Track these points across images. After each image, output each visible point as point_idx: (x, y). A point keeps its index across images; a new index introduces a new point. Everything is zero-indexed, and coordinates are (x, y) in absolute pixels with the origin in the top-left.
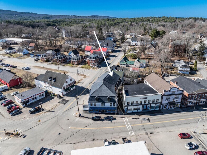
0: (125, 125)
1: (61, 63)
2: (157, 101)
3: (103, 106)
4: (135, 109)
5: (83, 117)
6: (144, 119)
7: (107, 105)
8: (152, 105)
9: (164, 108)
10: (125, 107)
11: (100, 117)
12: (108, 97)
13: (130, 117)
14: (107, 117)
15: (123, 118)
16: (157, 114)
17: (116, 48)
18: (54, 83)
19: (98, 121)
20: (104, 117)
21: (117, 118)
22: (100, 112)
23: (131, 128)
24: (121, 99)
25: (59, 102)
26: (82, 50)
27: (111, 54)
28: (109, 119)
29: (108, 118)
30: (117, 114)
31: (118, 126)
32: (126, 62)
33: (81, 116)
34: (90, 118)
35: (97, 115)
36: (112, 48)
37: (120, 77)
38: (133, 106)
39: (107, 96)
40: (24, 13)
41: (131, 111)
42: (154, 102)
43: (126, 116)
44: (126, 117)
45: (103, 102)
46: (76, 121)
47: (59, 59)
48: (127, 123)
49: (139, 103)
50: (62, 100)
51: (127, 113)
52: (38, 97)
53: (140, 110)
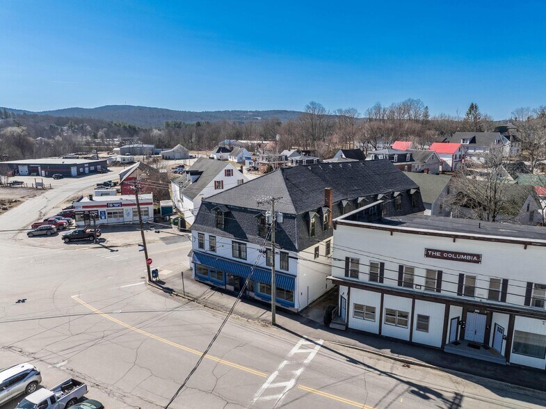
0: (269, 371)
3: (240, 257)
6: (423, 392)
13: (343, 350)
15: (302, 340)
22: (232, 288)
23: (280, 396)
33: (156, 280)
38: (382, 292)
42: (539, 303)
43: (327, 338)
44: (321, 342)
45: (240, 235)
48: (296, 365)
51: (343, 328)
52: (128, 214)
53: (433, 338)
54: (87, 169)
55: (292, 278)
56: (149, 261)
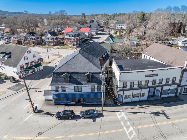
0: (122, 128)
1: (34, 45)
2: (173, 81)
3: (78, 91)
4: (135, 96)
5: (41, 112)
6: (157, 114)
7: (86, 88)
8: (165, 88)
9: (182, 93)
10: (119, 93)
11: (72, 112)
12: (88, 73)
13: (129, 111)
14: (86, 111)
15: (116, 112)
16: (173, 103)
17: (100, 32)
18: (7, 60)
19: (68, 119)
20: (81, 112)
21: (104, 113)
22: (74, 103)
23: (134, 134)
24: (109, 81)
25: (9, 89)
26: (62, 34)
27: (94, 36)
28: (91, 116)
29: (87, 114)
30: (105, 105)
31: (107, 131)
32: (113, 40)
33: (37, 111)
34: (54, 115)
35: (67, 108)
36: (96, 30)
37: (107, 51)
38: (133, 90)
39: (86, 73)
40: (15, 12)
41: (129, 100)
42: (168, 82)
43: (121, 109)
44: (121, 111)
45: (78, 83)
46: (25, 120)
47: (32, 40)
48: (125, 122)
49: (143, 83)
50: (16, 85)
51: (122, 103)
56: (33, 105)
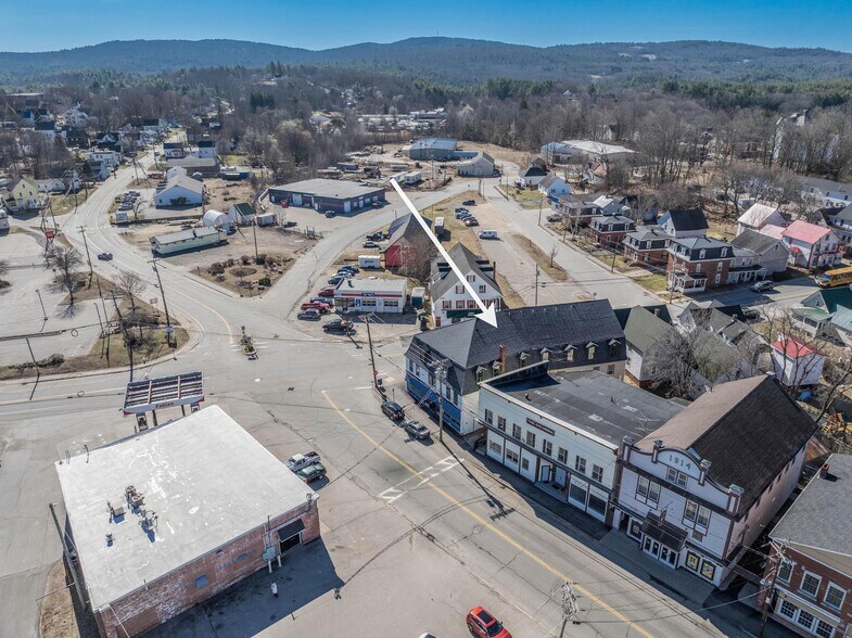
2: (594, 476)
4: (510, 455)
5: (382, 390)
6: (494, 502)
9: (628, 533)
13: (471, 468)
15: (451, 456)
33: (380, 387)
38: (505, 437)
42: (583, 470)
44: (461, 459)
48: (436, 471)
49: (524, 436)
51: (483, 454)
52: (380, 304)
53: (530, 474)
54: (361, 203)
55: (459, 412)
56: (375, 373)
